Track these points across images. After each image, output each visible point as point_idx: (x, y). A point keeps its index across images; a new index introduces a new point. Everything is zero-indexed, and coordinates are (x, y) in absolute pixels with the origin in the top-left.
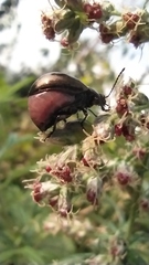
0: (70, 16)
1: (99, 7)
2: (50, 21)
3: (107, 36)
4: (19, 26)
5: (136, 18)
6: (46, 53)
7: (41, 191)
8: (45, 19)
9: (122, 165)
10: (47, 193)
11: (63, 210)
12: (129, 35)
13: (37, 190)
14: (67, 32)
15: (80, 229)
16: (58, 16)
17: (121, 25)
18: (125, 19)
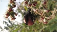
0: (11, 14)
2: (12, 19)
7: (45, 22)
9: (42, 3)
10: (46, 21)
11: (50, 18)
13: (45, 23)
16: (11, 17)
18: (11, 3)
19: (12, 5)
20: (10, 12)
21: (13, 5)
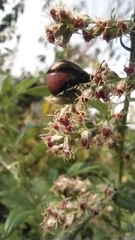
0: (63, 27)
1: (81, 20)
2: (51, 32)
3: (88, 37)
4: (18, 37)
5: (105, 24)
6: (43, 59)
8: (48, 30)
12: (102, 35)
14: (62, 37)
15: (82, 187)
16: (56, 28)
17: (96, 29)
18: (98, 26)
19: (91, 26)
20: (72, 21)
21: (92, 31)
